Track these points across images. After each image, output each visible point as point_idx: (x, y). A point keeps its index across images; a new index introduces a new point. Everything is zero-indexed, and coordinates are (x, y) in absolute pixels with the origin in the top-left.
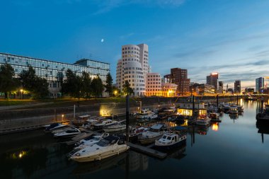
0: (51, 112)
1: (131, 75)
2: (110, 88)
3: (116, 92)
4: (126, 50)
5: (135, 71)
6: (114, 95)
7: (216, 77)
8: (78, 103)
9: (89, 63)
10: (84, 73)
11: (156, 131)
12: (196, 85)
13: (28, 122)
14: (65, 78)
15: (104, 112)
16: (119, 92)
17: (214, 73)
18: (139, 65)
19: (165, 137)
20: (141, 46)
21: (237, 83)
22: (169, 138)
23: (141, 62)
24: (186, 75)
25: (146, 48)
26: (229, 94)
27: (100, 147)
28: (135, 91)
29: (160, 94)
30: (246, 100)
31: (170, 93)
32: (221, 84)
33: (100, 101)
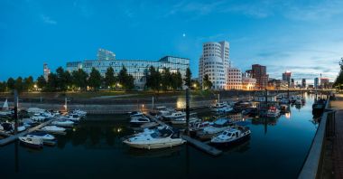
0: (135, 102)
1: (211, 69)
2: (189, 82)
3: (195, 86)
4: (207, 47)
5: (215, 65)
6: (193, 88)
7: (289, 75)
8: (158, 95)
9: (170, 59)
10: (165, 68)
11: (219, 126)
12: (273, 81)
13: (119, 108)
14: (150, 73)
15: (181, 104)
16: (198, 85)
17: (288, 72)
18: (220, 60)
19: (225, 133)
20: (222, 43)
21: (304, 80)
22: (229, 135)
23: (222, 57)
24: (265, 71)
25: (227, 45)
26: (298, 89)
27: (151, 139)
28: (216, 85)
29: (239, 87)
30: (309, 93)
31: (250, 86)
32: (293, 80)
33: (179, 94)
